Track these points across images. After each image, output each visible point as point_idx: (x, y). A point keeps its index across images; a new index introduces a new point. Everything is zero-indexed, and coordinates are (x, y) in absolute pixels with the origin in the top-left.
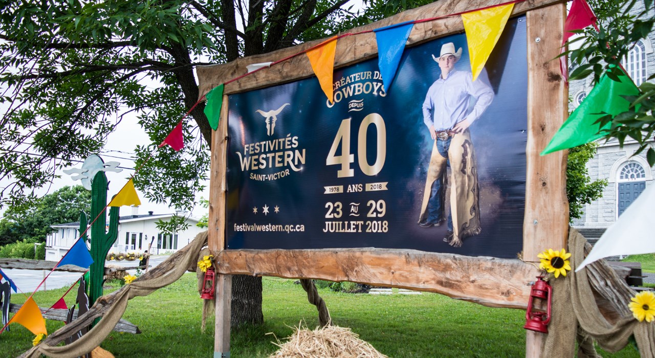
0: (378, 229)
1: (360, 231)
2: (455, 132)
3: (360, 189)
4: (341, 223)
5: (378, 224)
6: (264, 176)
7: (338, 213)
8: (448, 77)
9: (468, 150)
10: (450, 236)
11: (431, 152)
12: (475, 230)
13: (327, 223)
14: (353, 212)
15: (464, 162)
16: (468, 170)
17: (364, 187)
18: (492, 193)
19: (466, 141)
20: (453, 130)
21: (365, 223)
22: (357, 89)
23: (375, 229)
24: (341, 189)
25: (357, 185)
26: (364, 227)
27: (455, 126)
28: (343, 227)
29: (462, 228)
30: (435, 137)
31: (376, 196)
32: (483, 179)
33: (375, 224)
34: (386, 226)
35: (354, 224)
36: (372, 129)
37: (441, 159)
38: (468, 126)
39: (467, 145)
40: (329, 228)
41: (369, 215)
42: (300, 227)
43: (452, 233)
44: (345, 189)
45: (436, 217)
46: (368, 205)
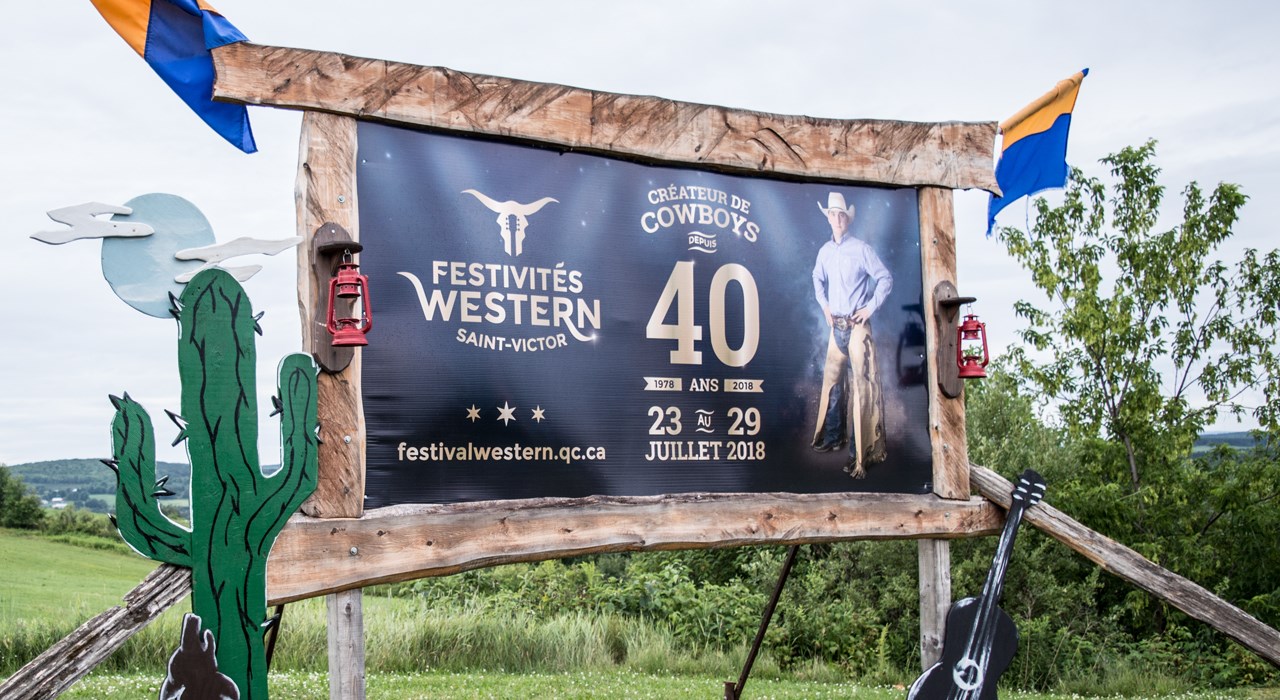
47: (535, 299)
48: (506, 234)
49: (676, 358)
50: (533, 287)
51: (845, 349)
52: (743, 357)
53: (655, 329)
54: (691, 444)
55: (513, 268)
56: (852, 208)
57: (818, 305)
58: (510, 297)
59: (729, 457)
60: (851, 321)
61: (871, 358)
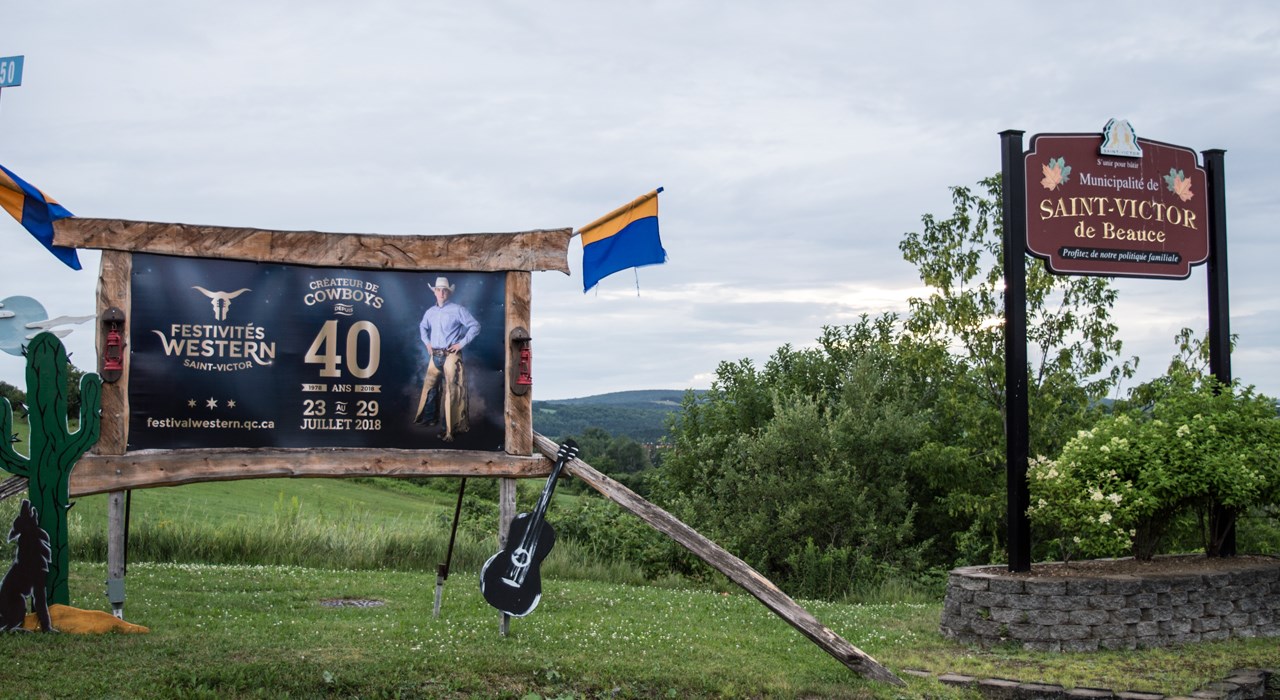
47: (233, 343)
48: (216, 309)
49: (323, 373)
50: (232, 336)
51: (440, 367)
52: (368, 372)
53: (310, 357)
54: (331, 420)
55: (220, 327)
56: (453, 286)
57: (422, 343)
58: (217, 342)
59: (357, 428)
60: (446, 352)
61: (461, 373)
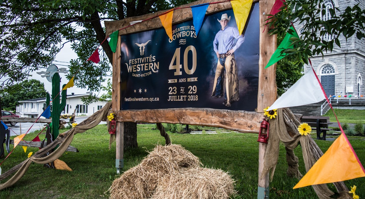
0: (193, 99)
1: (185, 100)
2: (228, 55)
3: (185, 81)
4: (176, 96)
5: (193, 97)
6: (139, 75)
7: (175, 92)
8: (225, 30)
9: (234, 63)
10: (225, 101)
11: (217, 64)
12: (236, 99)
13: (170, 97)
14: (182, 92)
15: (232, 68)
16: (234, 72)
17: (187, 80)
18: (244, 82)
19: (233, 59)
20: (227, 54)
21: (187, 96)
22: (183, 34)
23: (192, 99)
24: (176, 81)
25: (183, 79)
26: (187, 98)
27: (227, 52)
28: (177, 98)
29: (231, 98)
30: (219, 57)
31: (192, 84)
32: (240, 76)
33: (192, 97)
34: (197, 98)
35: (182, 97)
36: (190, 53)
37: (221, 67)
38: (233, 52)
39: (233, 61)
40: (170, 99)
41: (189, 93)
42: (157, 99)
43: (227, 100)
44: (178, 81)
45: (220, 93)
46: (189, 88)
